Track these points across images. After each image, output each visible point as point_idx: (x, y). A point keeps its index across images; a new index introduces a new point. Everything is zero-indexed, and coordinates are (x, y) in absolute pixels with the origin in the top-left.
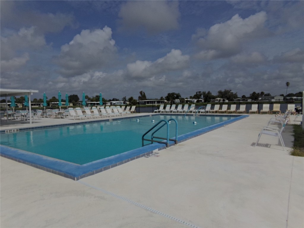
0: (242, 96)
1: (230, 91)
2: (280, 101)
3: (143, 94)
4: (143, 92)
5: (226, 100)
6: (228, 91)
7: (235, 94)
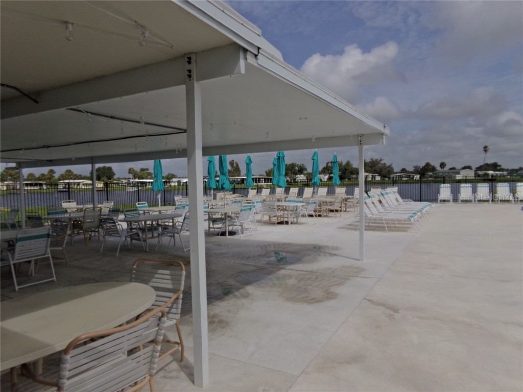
0: (401, 170)
1: (380, 161)
2: (467, 178)
3: (235, 165)
4: (234, 162)
5: (377, 177)
6: (377, 160)
7: (389, 167)
